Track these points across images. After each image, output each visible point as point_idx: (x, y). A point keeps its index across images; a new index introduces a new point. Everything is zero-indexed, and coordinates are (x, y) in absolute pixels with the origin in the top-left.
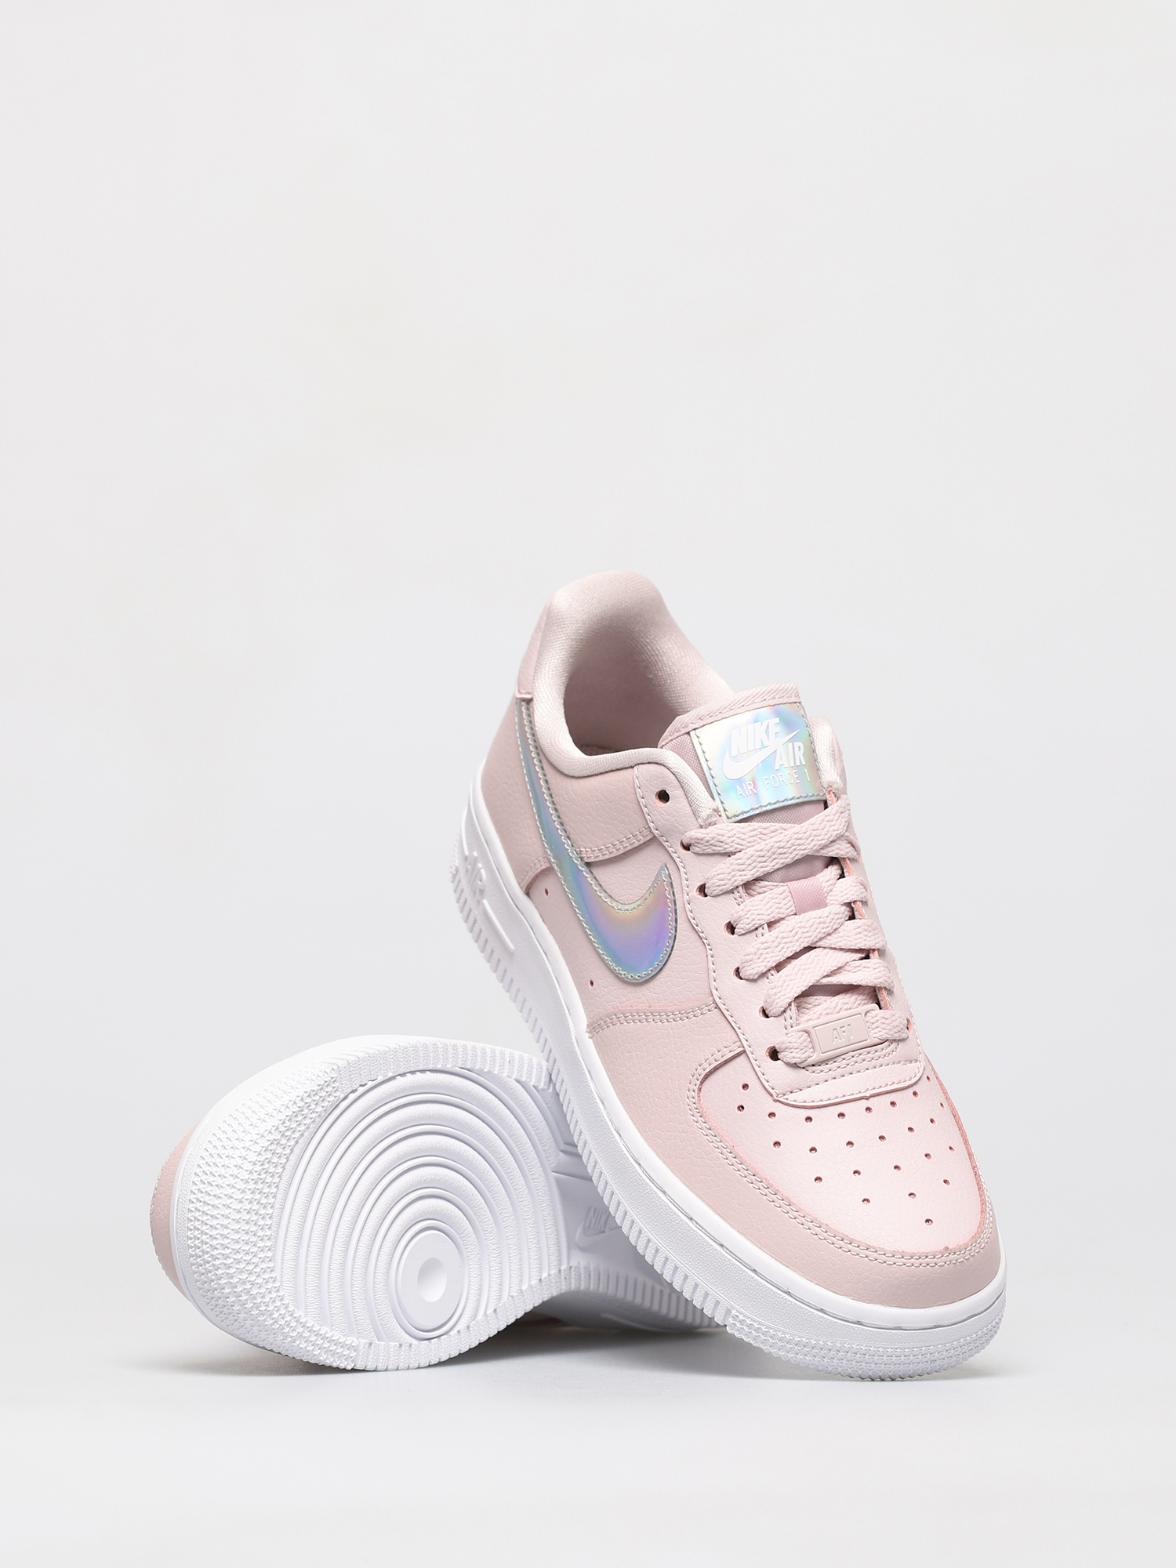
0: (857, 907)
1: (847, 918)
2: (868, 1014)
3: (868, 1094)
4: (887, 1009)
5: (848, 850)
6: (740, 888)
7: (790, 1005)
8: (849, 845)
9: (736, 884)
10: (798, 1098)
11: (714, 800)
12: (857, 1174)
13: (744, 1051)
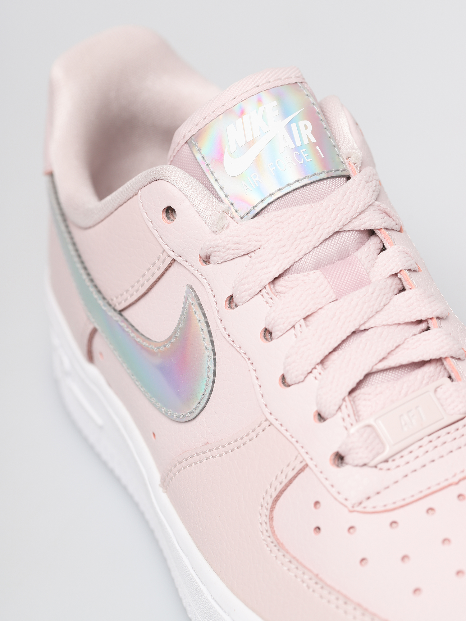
0: (403, 276)
1: (396, 291)
2: (439, 390)
3: (456, 479)
4: (460, 380)
5: (383, 220)
6: (267, 287)
7: (344, 400)
8: (384, 215)
9: (263, 284)
10: (378, 502)
11: (222, 202)
12: (406, 559)
13: (307, 465)
